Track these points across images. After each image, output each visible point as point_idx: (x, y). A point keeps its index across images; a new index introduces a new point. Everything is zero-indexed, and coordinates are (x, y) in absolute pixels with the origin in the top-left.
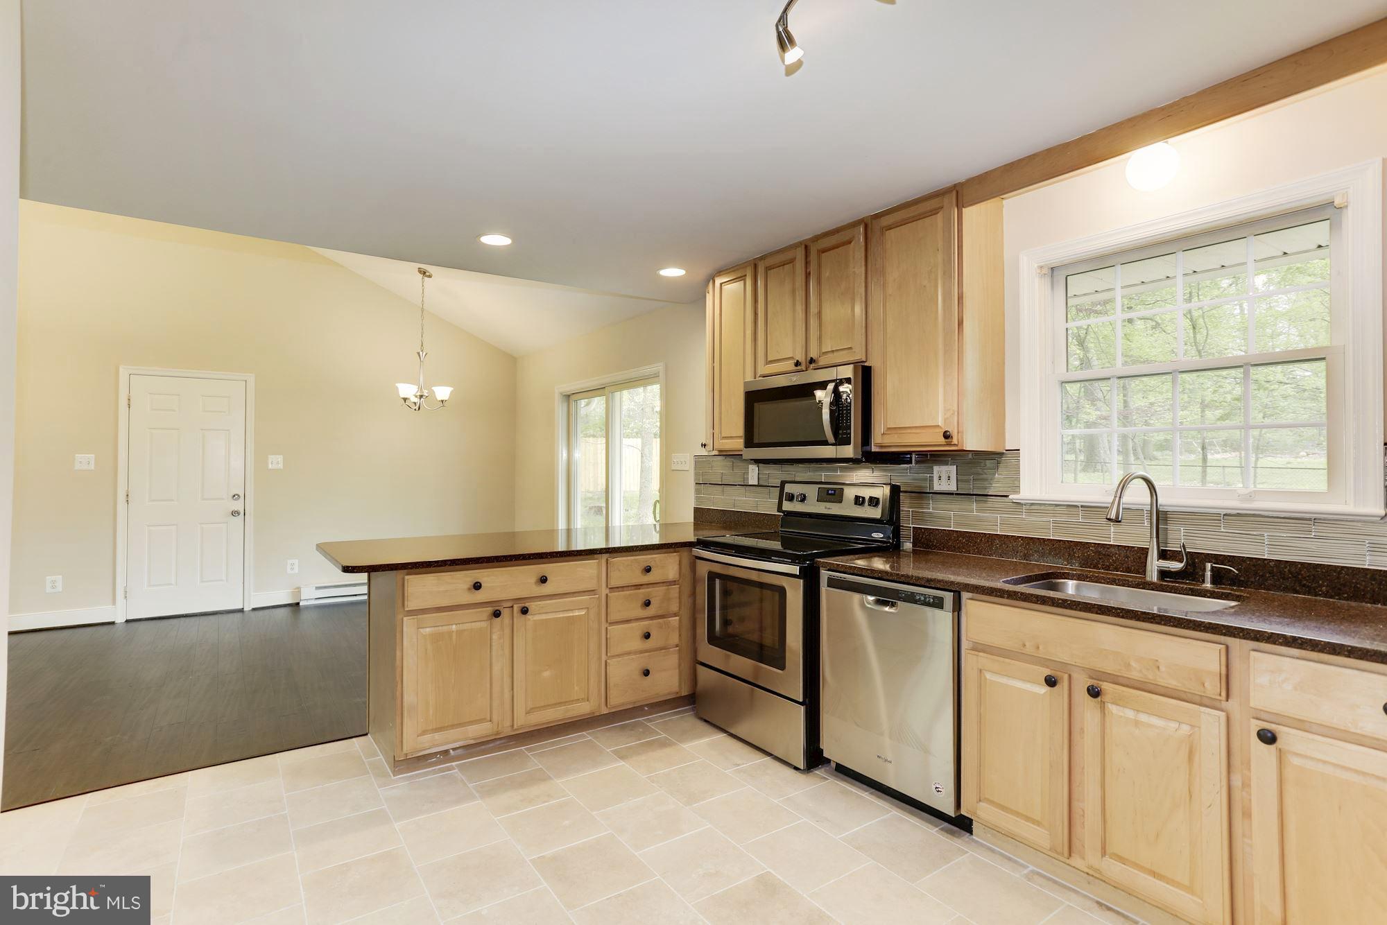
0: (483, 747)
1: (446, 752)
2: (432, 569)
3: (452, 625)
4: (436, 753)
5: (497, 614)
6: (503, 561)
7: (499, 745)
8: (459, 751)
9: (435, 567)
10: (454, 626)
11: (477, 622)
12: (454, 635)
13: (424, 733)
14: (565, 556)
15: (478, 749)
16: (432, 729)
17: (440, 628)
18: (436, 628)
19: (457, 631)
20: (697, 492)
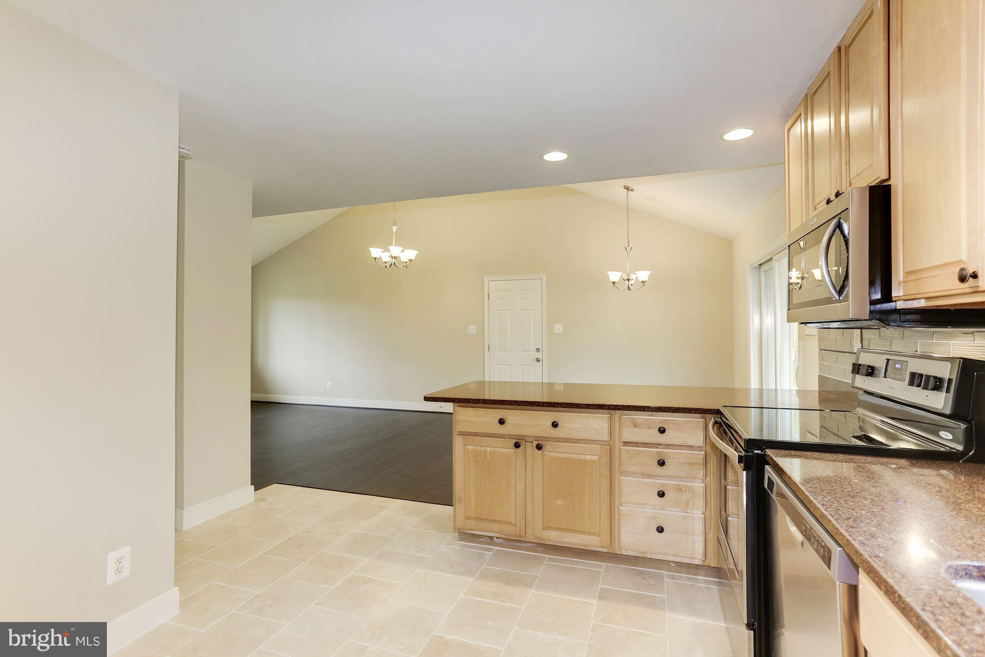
0: (518, 544)
1: (492, 538)
2: (470, 405)
3: (487, 447)
4: (485, 536)
5: (517, 445)
6: (521, 405)
7: (530, 546)
8: (501, 541)
9: (472, 403)
10: (489, 448)
11: (506, 448)
12: (488, 454)
13: (469, 518)
14: (574, 408)
15: (514, 544)
16: (474, 518)
17: (479, 448)
18: (475, 447)
19: (490, 452)
20: (821, 358)
